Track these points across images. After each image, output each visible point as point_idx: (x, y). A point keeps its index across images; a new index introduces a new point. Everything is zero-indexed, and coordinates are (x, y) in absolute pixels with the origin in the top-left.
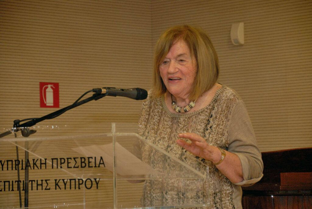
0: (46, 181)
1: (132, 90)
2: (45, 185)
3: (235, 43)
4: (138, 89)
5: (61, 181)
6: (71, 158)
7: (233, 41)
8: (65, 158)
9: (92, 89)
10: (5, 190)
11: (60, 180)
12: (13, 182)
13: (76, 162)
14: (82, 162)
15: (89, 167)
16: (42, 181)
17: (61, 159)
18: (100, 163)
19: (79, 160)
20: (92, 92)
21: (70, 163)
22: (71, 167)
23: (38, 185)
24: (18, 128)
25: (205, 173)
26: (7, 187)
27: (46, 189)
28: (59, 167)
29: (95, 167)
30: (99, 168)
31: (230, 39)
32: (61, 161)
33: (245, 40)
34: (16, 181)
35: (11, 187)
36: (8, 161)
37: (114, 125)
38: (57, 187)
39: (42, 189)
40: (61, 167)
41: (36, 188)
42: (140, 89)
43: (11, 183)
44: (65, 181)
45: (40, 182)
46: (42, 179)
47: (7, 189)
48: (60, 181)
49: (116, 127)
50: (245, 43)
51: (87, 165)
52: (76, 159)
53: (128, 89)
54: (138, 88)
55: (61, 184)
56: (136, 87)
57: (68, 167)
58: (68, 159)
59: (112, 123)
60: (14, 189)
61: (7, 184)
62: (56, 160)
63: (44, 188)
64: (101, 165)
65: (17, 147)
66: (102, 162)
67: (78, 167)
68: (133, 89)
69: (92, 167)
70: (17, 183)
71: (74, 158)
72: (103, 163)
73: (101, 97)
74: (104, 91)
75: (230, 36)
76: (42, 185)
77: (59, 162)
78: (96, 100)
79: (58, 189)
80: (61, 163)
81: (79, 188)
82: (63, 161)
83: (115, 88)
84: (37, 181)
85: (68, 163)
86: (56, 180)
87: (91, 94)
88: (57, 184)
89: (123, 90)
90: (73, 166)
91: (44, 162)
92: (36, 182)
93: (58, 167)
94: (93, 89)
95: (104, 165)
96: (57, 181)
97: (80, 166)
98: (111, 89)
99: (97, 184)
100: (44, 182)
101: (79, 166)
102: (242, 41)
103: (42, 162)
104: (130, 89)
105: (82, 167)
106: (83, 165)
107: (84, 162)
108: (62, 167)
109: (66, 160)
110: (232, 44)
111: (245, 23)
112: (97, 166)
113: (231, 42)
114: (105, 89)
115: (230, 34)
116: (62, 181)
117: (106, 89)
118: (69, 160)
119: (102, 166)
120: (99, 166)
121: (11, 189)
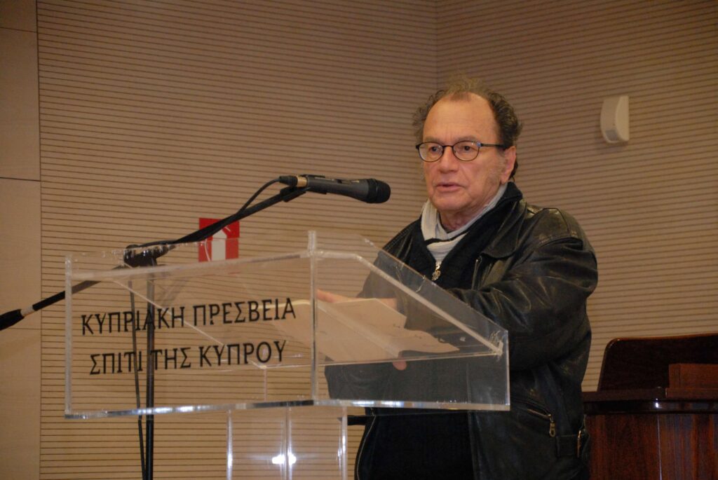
0: (183, 350)
1: (358, 182)
2: (180, 359)
3: (611, 140)
4: (370, 181)
5: (212, 349)
6: (230, 304)
7: (605, 135)
8: (220, 303)
9: (277, 176)
10: (105, 372)
11: (209, 347)
12: (120, 355)
13: (240, 311)
14: (251, 311)
15: (265, 319)
16: (175, 350)
17: (211, 306)
18: (286, 312)
19: (245, 308)
20: (278, 183)
21: (228, 313)
22: (230, 322)
23: (167, 359)
24: (130, 250)
25: (501, 344)
26: (109, 364)
27: (183, 367)
28: (208, 322)
29: (277, 318)
30: (284, 320)
31: (600, 131)
32: (211, 310)
33: (631, 133)
34: (126, 354)
35: (116, 364)
36: (111, 315)
37: (312, 235)
38: (204, 360)
39: (176, 367)
40: (212, 323)
41: (163, 365)
42: (376, 181)
43: (116, 358)
44: (219, 349)
45: (171, 354)
46: (175, 347)
47: (109, 370)
48: (210, 349)
49: (318, 237)
50: (631, 139)
51: (261, 316)
52: (240, 306)
53: (350, 181)
54: (372, 179)
55: (212, 355)
56: (368, 177)
57: (225, 322)
58: (224, 305)
59: (310, 232)
60: (122, 369)
61: (109, 358)
62: (202, 309)
63: (179, 365)
64: (287, 315)
65: (132, 295)
66: (289, 309)
67: (243, 321)
68: (361, 180)
69: (270, 319)
70: (127, 357)
71: (237, 304)
72: (292, 311)
73: (297, 196)
74: (302, 181)
75: (598, 126)
76: (175, 358)
77: (208, 313)
78: (287, 201)
79: (205, 365)
80: (212, 315)
81: (246, 362)
82: (215, 309)
83: (324, 177)
84: (166, 351)
85: (225, 313)
86: (201, 348)
87: (277, 189)
88: (203, 356)
89: (340, 181)
90: (234, 319)
91: (179, 314)
92: (164, 353)
93: (206, 322)
94: (280, 177)
95: (294, 315)
96: (204, 350)
97: (247, 320)
98: (316, 178)
99: (280, 351)
100: (179, 353)
101: (245, 318)
102: (624, 135)
103: (175, 315)
104: (356, 180)
105: (251, 320)
106: (254, 316)
107: (255, 311)
108: (214, 321)
109: (221, 308)
110: (605, 142)
111: (630, 98)
112: (280, 315)
113: (602, 137)
114: (304, 178)
115: (599, 120)
116: (214, 350)
117: (307, 179)
118: (228, 308)
119: (289, 316)
120: (284, 318)
121: (116, 369)
